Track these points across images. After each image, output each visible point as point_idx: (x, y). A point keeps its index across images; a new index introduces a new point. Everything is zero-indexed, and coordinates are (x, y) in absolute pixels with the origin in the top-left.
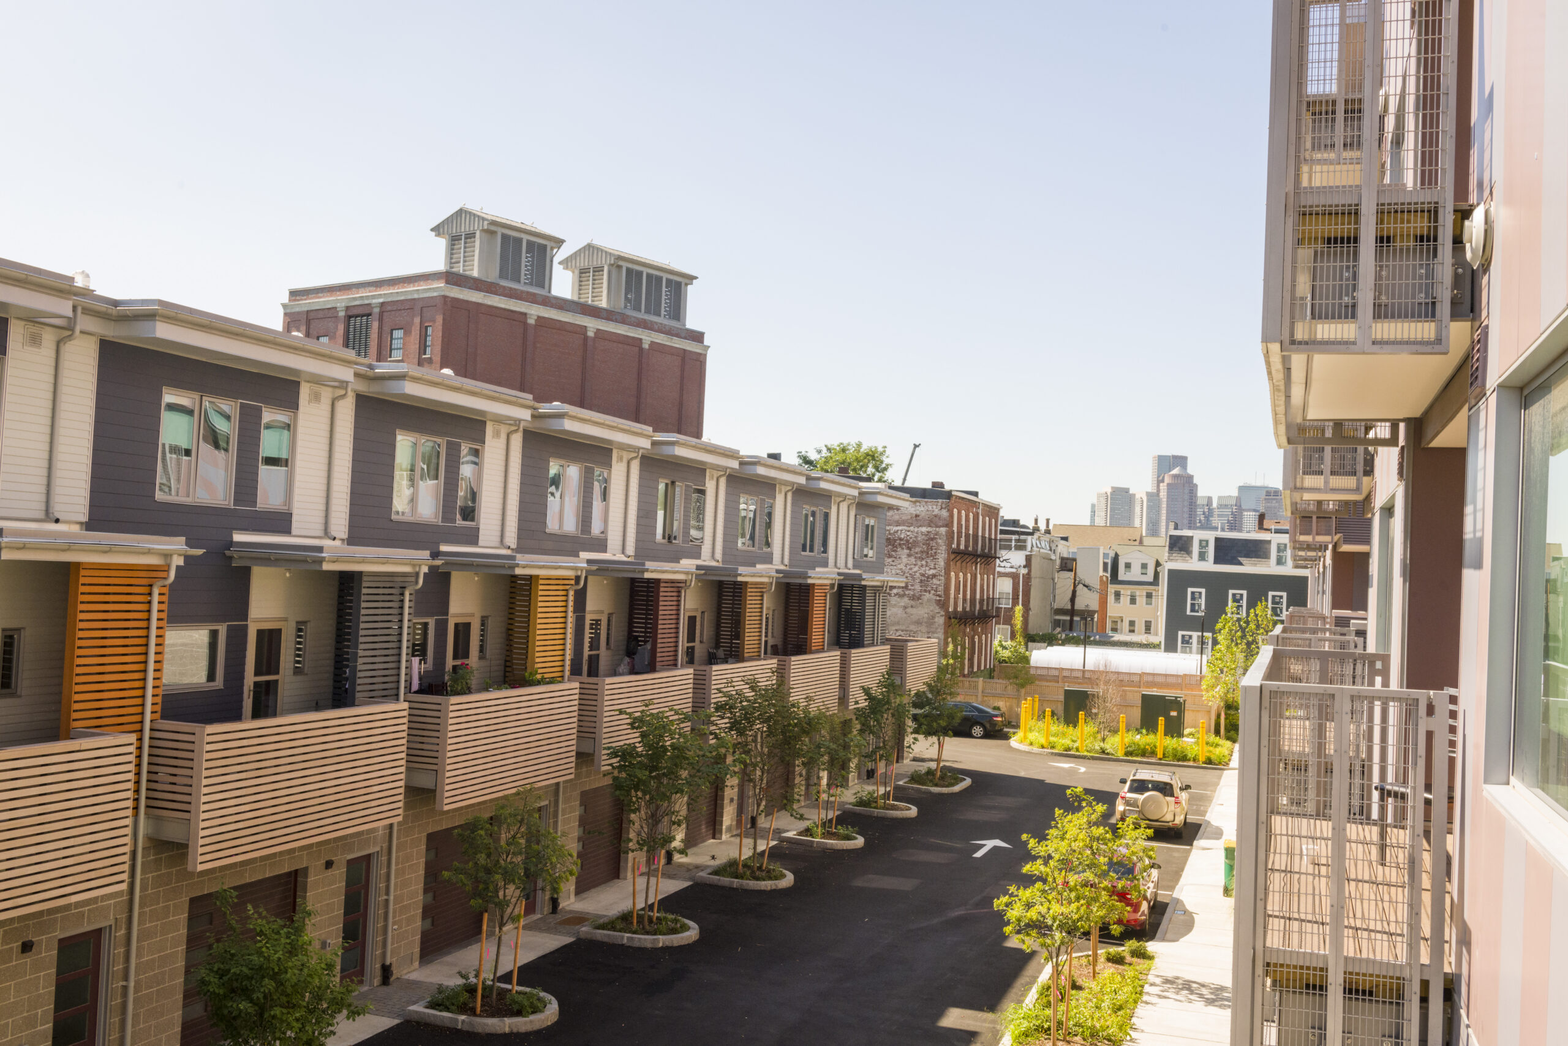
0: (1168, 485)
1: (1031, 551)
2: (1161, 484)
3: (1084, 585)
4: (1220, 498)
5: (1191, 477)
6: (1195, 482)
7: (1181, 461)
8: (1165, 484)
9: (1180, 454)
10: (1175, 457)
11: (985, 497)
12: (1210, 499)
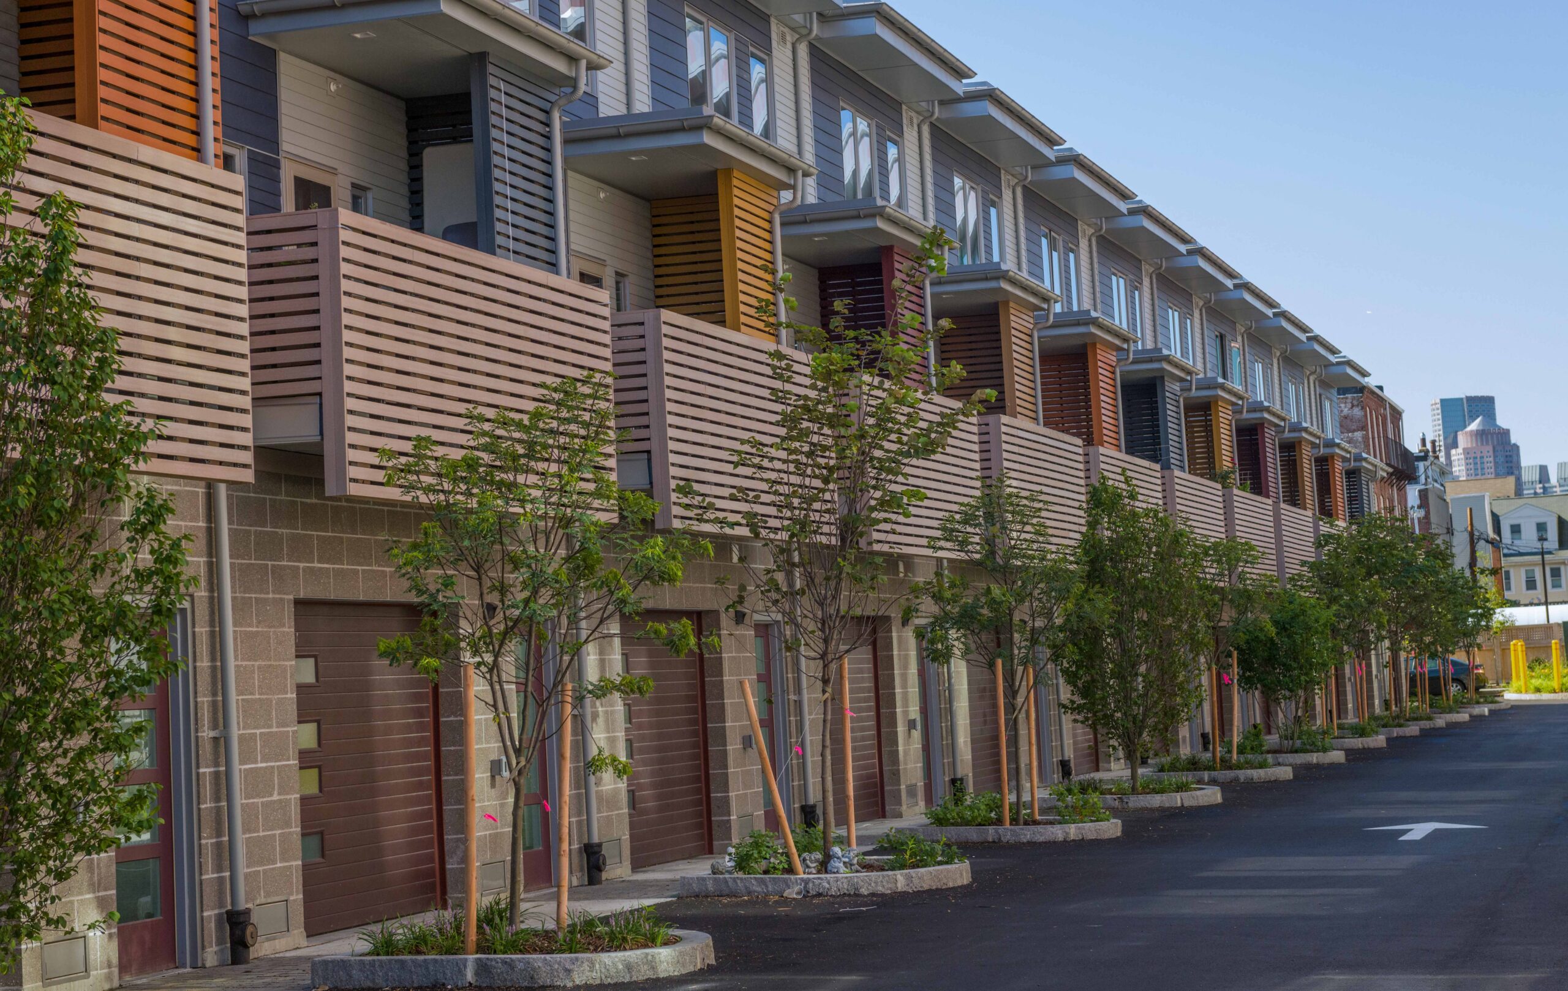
0: (1466, 451)
1: (1426, 484)
2: (1453, 452)
3: (1487, 541)
4: (1561, 466)
5: (1506, 433)
6: (1513, 441)
7: (1483, 406)
8: (1460, 450)
9: (1480, 394)
10: (1471, 400)
11: (1389, 394)
12: (1543, 470)
